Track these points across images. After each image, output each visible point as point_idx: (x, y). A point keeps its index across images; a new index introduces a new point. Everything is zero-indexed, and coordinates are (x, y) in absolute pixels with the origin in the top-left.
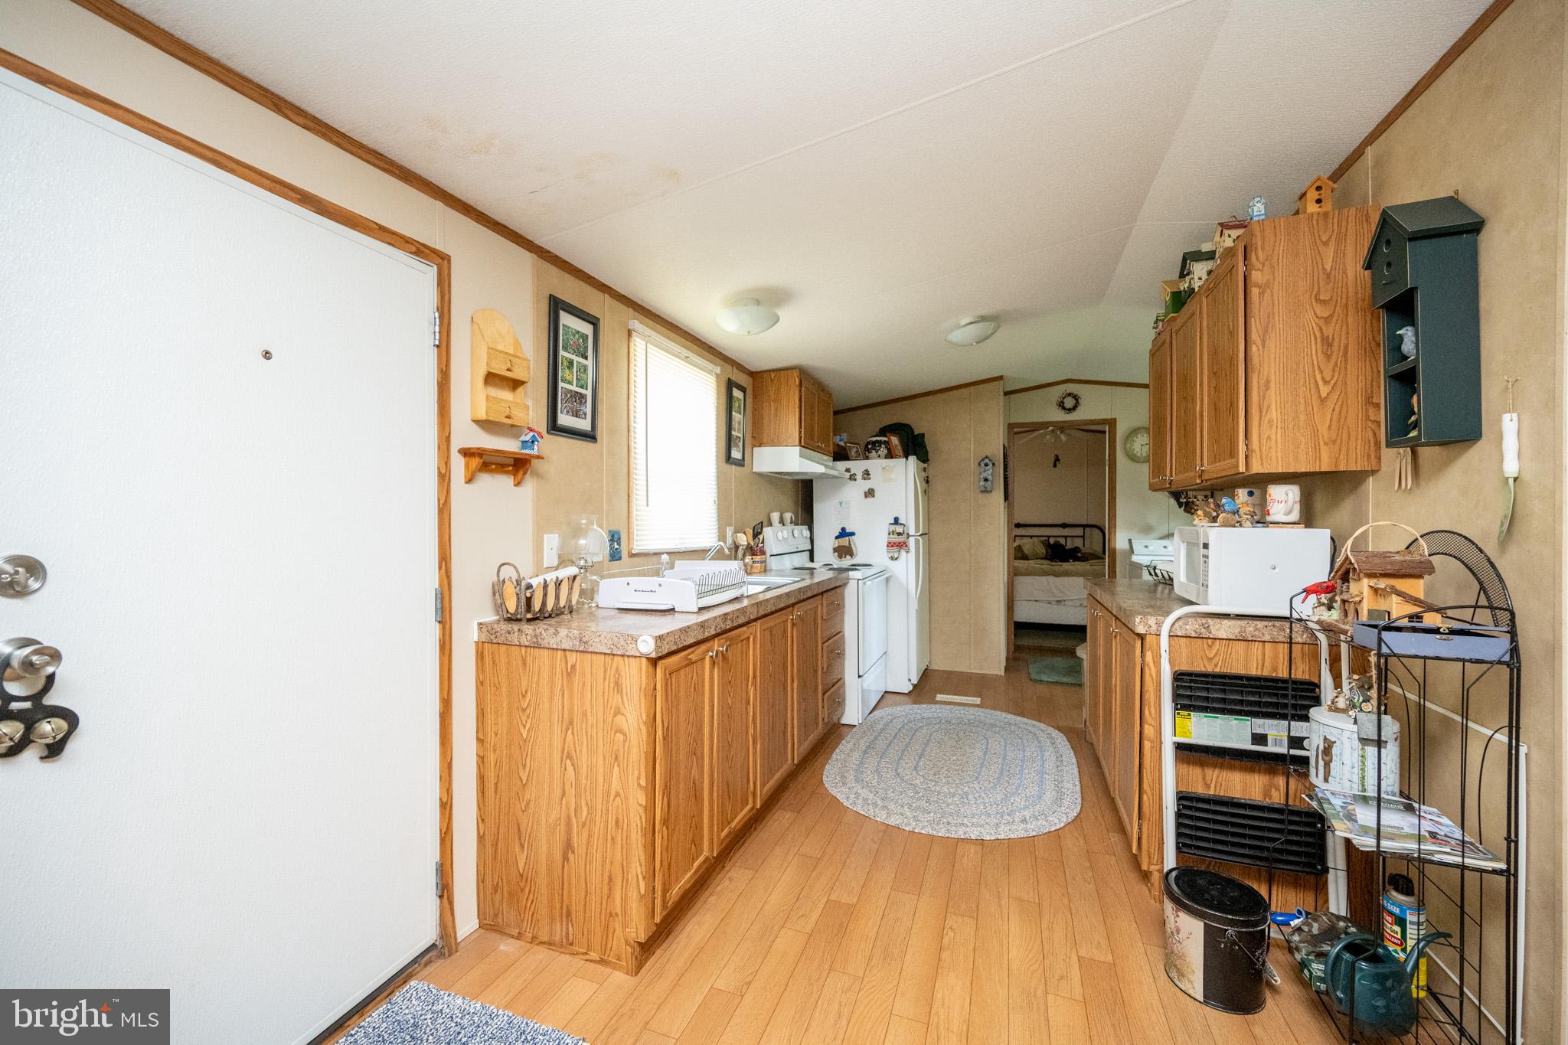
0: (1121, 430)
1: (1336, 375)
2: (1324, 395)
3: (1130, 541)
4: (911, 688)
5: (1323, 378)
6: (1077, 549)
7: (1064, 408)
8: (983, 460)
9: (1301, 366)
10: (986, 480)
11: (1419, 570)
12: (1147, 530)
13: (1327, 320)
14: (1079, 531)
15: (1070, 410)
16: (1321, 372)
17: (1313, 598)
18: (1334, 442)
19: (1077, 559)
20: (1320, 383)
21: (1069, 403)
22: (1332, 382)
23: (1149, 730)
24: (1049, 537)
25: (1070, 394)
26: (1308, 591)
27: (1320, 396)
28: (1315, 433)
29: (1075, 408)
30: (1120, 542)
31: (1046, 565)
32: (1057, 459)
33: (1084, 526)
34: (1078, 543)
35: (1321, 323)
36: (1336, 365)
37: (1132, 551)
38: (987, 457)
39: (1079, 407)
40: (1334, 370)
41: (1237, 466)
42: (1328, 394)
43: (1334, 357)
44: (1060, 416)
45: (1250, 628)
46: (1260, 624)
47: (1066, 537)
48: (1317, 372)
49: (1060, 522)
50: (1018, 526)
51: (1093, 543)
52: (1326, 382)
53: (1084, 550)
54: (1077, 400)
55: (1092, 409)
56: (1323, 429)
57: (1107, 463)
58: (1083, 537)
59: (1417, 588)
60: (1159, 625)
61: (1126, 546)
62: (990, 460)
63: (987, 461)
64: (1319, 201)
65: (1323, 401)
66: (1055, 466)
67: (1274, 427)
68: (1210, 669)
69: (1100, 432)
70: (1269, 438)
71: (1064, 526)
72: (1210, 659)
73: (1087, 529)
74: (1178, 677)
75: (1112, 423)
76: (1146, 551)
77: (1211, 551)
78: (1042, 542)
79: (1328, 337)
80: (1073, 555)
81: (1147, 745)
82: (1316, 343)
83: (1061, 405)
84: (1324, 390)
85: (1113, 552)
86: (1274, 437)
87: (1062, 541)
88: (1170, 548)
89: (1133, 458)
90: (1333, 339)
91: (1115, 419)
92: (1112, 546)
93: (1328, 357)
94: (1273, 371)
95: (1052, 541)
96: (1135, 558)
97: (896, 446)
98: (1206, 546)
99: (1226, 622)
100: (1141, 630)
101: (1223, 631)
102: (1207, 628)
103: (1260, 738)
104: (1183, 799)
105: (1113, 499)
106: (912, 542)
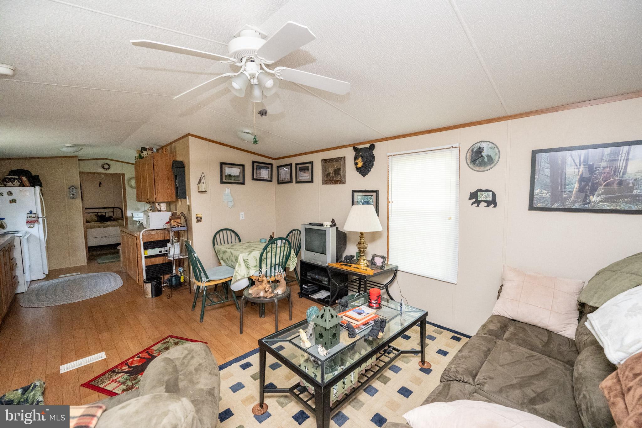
0: (127, 177)
1: (170, 183)
3: (132, 213)
4: (45, 276)
6: (111, 217)
7: (104, 168)
8: (71, 187)
9: (164, 182)
10: (73, 194)
11: (180, 218)
12: (136, 210)
14: (112, 210)
15: (106, 169)
17: (167, 224)
18: (171, 196)
19: (111, 221)
21: (106, 167)
22: (170, 185)
23: (139, 256)
24: (97, 213)
25: (106, 164)
26: (166, 223)
29: (108, 169)
30: (129, 214)
31: (99, 224)
32: (100, 184)
33: (113, 208)
34: (111, 214)
37: (133, 216)
38: (73, 186)
39: (110, 169)
41: (154, 200)
42: (169, 187)
44: (103, 171)
45: (158, 231)
46: (160, 231)
47: (105, 212)
48: (167, 183)
49: (102, 207)
50: (86, 209)
51: (118, 214)
52: (168, 185)
53: (114, 217)
54: (109, 166)
55: (115, 169)
56: (168, 194)
57: (122, 188)
58: (113, 212)
59: (179, 221)
60: (140, 234)
61: (131, 215)
62: (74, 187)
63: (73, 187)
64: (166, 151)
65: (168, 189)
66: (100, 186)
67: (160, 193)
69: (119, 177)
71: (104, 208)
72: (151, 239)
73: (115, 209)
74: (144, 243)
75: (123, 175)
76: (137, 216)
78: (95, 215)
80: (110, 219)
81: (139, 259)
82: (167, 178)
83: (103, 167)
85: (126, 218)
86: (160, 195)
87: (104, 214)
89: (131, 187)
92: (126, 215)
95: (99, 214)
96: (134, 219)
98: (149, 216)
99: (153, 231)
100: (136, 235)
101: (153, 233)
102: (150, 233)
103: (161, 252)
104: (146, 267)
105: (125, 200)
106: (40, 220)
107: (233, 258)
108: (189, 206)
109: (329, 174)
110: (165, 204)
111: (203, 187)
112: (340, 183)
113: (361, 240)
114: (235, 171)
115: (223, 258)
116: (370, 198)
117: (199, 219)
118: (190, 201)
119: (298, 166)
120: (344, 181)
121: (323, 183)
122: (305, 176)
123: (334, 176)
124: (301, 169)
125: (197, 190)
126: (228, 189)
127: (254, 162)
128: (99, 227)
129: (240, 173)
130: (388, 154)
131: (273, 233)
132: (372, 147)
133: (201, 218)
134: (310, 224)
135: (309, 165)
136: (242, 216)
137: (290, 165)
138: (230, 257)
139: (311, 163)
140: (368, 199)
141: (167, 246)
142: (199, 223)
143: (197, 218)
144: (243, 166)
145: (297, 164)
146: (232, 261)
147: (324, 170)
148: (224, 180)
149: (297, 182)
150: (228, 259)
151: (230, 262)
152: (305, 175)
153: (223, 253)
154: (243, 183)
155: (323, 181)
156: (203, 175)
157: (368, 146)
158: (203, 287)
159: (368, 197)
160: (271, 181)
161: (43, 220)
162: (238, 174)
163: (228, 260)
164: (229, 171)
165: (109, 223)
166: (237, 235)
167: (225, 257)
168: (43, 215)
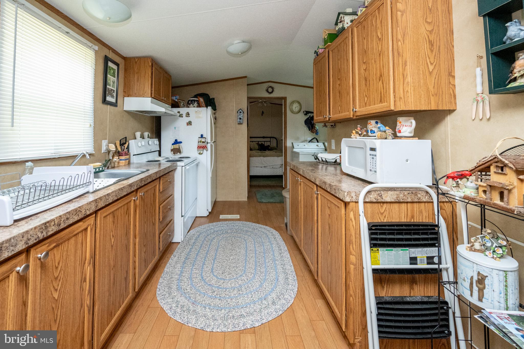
0: (288, 102)
1: (436, 60)
2: (431, 70)
3: (292, 143)
4: (208, 214)
5: (430, 62)
6: (269, 146)
7: (268, 92)
8: (239, 110)
9: (420, 55)
10: (240, 119)
12: (297, 139)
13: (431, 32)
14: (269, 139)
15: (270, 93)
16: (429, 58)
18: (436, 95)
19: (269, 150)
20: (429, 64)
21: (270, 90)
22: (434, 64)
23: (352, 258)
24: (258, 141)
25: (270, 87)
27: (429, 71)
28: (428, 90)
29: (272, 92)
30: (289, 144)
31: (259, 153)
32: (263, 113)
33: (270, 138)
34: (268, 144)
35: (428, 33)
36: (435, 55)
37: (293, 147)
38: (241, 109)
39: (274, 92)
40: (434, 58)
41: (390, 106)
42: (433, 70)
43: (434, 51)
44: (267, 95)
47: (264, 141)
48: (427, 58)
49: (262, 136)
50: (251, 137)
51: (274, 144)
52: (432, 64)
53: (271, 146)
54: (273, 89)
55: (278, 93)
56: (431, 88)
57: (283, 114)
58: (270, 141)
61: (291, 145)
62: (242, 111)
63: (240, 111)
65: (431, 73)
66: (262, 115)
67: (410, 86)
69: (282, 102)
70: (407, 91)
71: (264, 137)
72: (382, 214)
73: (271, 139)
74: (371, 228)
75: (285, 99)
76: (298, 147)
77: (378, 153)
78: (257, 144)
79: (431, 41)
80: (268, 148)
81: (352, 267)
82: (426, 43)
83: (267, 91)
84: (431, 68)
85: (286, 148)
86: (409, 91)
87: (263, 143)
88: (306, 146)
89: (292, 112)
90: (434, 42)
91: (286, 97)
92: (286, 145)
93: (432, 51)
94: (408, 57)
95: (260, 143)
96: (294, 150)
97: (202, 102)
98: (373, 149)
99: (390, 193)
101: (388, 198)
103: (413, 260)
105: (286, 128)
106: (209, 146)
128: (260, 156)
161: (211, 146)
165: (267, 152)
168: (211, 140)
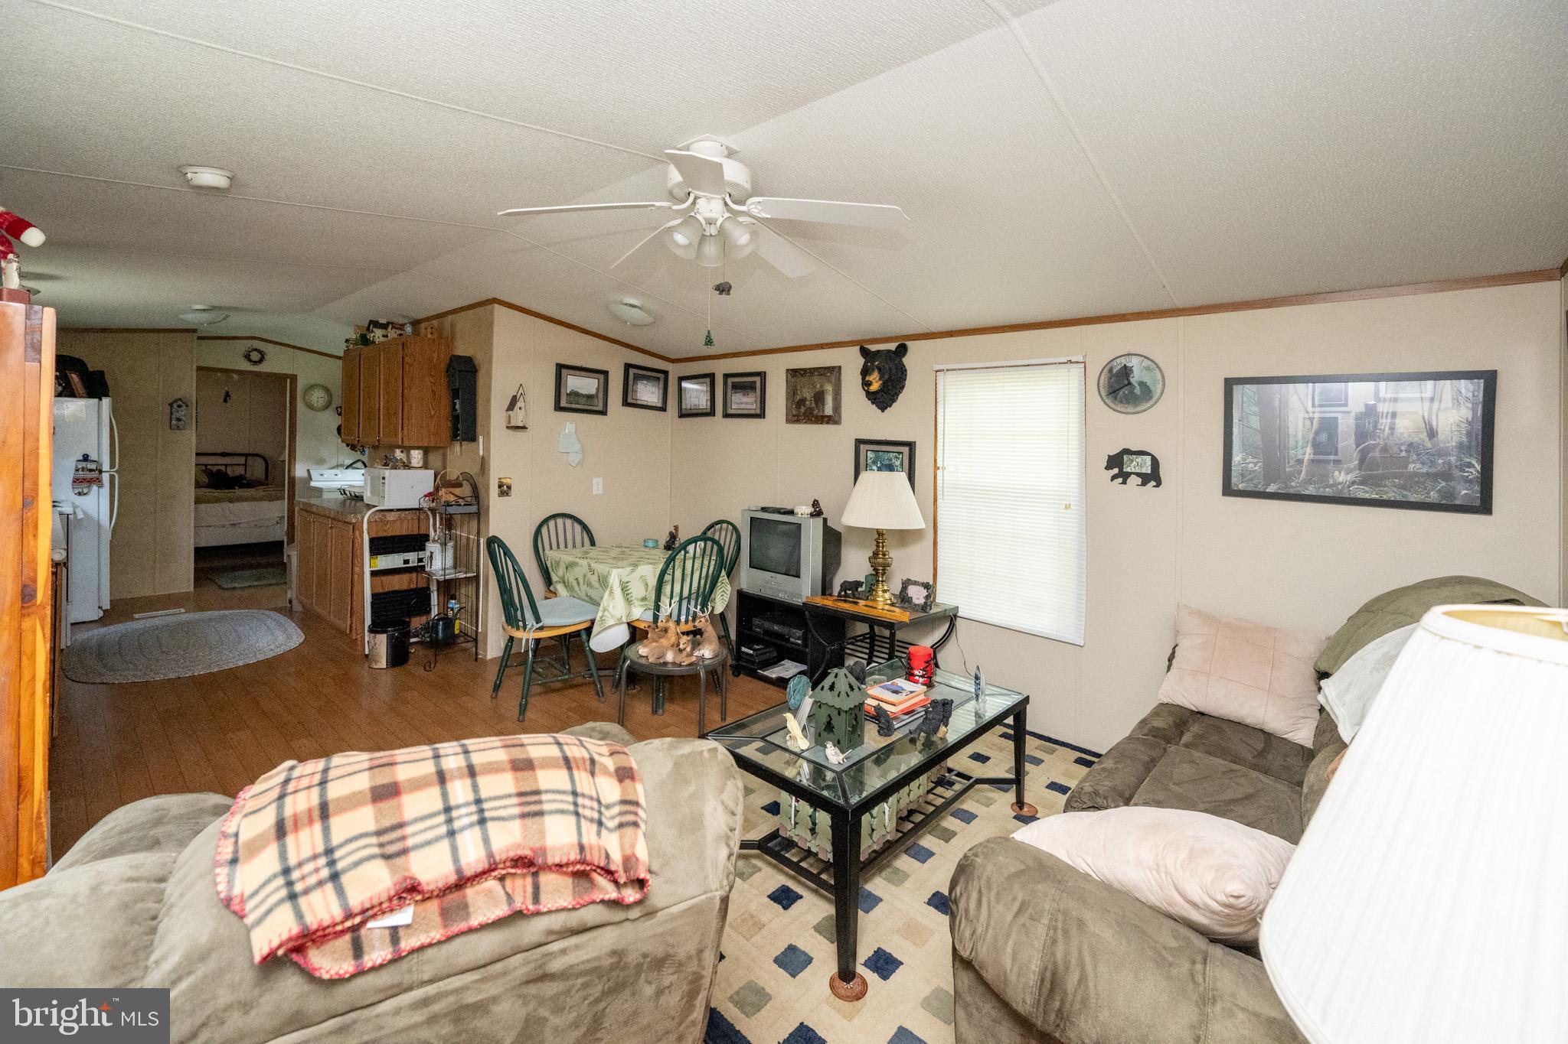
0: (300, 385)
3: (308, 471)
4: (101, 614)
6: (241, 477)
7: (249, 360)
8: (176, 401)
9: (424, 401)
10: (178, 420)
11: (460, 485)
12: (320, 462)
14: (242, 460)
15: (256, 363)
16: (432, 404)
17: (427, 499)
18: (436, 434)
19: (242, 486)
20: (431, 409)
21: (255, 356)
22: (436, 409)
23: (357, 569)
24: (207, 465)
25: (256, 349)
26: (425, 496)
28: (429, 430)
29: (260, 361)
30: (300, 471)
31: (217, 493)
32: (227, 395)
33: (246, 455)
34: (240, 471)
35: (432, 384)
37: (310, 478)
38: (179, 400)
39: (265, 362)
40: (436, 404)
44: (245, 366)
45: (403, 514)
46: (407, 512)
47: (226, 465)
48: (430, 405)
49: (218, 451)
51: (257, 470)
52: (434, 409)
53: (248, 477)
54: (262, 355)
55: (277, 364)
56: (432, 428)
57: (288, 408)
58: (245, 465)
59: (457, 491)
61: (305, 474)
62: (182, 402)
63: (178, 402)
64: (432, 333)
65: (432, 416)
66: (225, 401)
67: (414, 426)
68: (385, 534)
69: (283, 383)
71: (224, 455)
72: (388, 531)
73: (249, 458)
74: (372, 541)
75: (291, 378)
76: (321, 478)
77: (386, 481)
78: (203, 471)
80: (240, 482)
81: (356, 577)
82: (430, 393)
83: (247, 357)
84: (433, 412)
85: (292, 481)
86: (413, 430)
87: (223, 469)
88: (340, 476)
89: (310, 407)
91: (295, 375)
92: (292, 475)
93: (434, 399)
95: (215, 469)
96: (313, 484)
98: (384, 478)
99: (392, 513)
100: (354, 521)
101: (391, 517)
102: (385, 516)
103: (408, 561)
104: (374, 596)
105: (293, 438)
106: (106, 477)
107: (594, 579)
108: (483, 457)
109: (802, 402)
110: (421, 452)
111: (518, 417)
112: (828, 423)
113: (878, 546)
114: (587, 385)
115: (566, 579)
116: (896, 457)
117: (505, 490)
118: (487, 448)
119: (730, 381)
120: (837, 419)
121: (788, 421)
122: (747, 403)
123: (814, 405)
124: (737, 387)
125: (505, 425)
126: (570, 423)
127: (628, 366)
128: (217, 500)
129: (598, 389)
130: (937, 368)
131: (676, 528)
132: (902, 350)
133: (509, 487)
134: (764, 509)
135: (757, 379)
136: (598, 486)
137: (711, 377)
138: (585, 576)
139: (762, 375)
140: (891, 460)
141: (424, 550)
142: (505, 498)
143: (500, 486)
144: (605, 373)
145: (726, 376)
146: (589, 585)
147: (792, 392)
148: (563, 404)
149: (726, 415)
150: (581, 581)
151: (584, 587)
152: (746, 399)
153: (567, 568)
154: (603, 413)
155: (790, 417)
156: (521, 391)
157: (892, 346)
158: (527, 640)
159: (891, 455)
160: (663, 409)
161: (112, 478)
162: (593, 391)
163: (578, 583)
164: (575, 383)
165: (239, 492)
166: (585, 528)
167: (571, 577)
168: (112, 465)
